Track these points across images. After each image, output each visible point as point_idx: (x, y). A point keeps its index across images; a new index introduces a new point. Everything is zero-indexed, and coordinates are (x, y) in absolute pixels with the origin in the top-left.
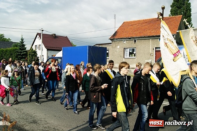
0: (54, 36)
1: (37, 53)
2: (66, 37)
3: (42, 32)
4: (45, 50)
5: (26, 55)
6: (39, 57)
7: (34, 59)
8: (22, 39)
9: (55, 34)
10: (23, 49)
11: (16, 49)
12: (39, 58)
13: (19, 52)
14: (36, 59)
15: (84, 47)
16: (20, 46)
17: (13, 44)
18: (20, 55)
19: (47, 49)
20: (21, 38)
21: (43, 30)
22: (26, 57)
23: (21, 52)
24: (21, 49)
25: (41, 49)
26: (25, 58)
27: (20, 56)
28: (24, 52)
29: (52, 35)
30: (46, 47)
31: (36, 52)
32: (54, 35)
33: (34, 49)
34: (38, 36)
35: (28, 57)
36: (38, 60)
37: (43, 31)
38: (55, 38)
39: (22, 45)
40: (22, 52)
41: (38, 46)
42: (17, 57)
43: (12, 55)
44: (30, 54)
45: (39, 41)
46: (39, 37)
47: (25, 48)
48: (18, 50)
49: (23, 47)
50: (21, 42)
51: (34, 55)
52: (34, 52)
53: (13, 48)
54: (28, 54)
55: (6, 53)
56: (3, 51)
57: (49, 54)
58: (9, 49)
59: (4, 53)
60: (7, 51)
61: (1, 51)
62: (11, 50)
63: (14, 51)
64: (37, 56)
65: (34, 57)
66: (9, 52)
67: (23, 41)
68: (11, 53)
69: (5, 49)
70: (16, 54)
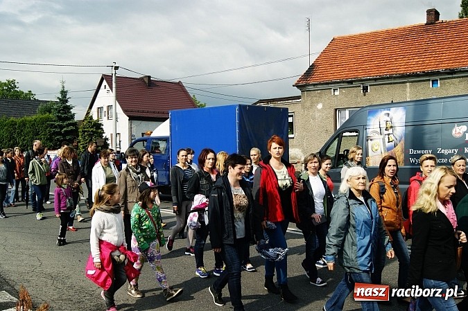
0: (148, 83)
1: (102, 129)
2: (179, 84)
3: (114, 73)
4: (124, 119)
5: (75, 133)
6: (107, 139)
8: (64, 93)
9: (149, 77)
10: (67, 119)
11: (48, 119)
12: (109, 142)
13: (56, 127)
14: (100, 143)
15: (233, 107)
16: (60, 111)
17: (40, 107)
18: (59, 133)
19: (128, 116)
20: (61, 89)
21: (116, 65)
22: (75, 138)
23: (61, 127)
24: (60, 119)
25: (114, 118)
27: (58, 137)
28: (68, 126)
29: (141, 79)
30: (125, 111)
31: (101, 124)
32: (146, 80)
33: (95, 118)
34: (105, 83)
35: (80, 138)
36: (106, 146)
37: (116, 68)
38: (149, 86)
39: (63, 107)
40: (64, 127)
41: (105, 109)
42: (50, 139)
43: (38, 134)
44: (86, 131)
45: (107, 97)
46: (107, 86)
47: (72, 117)
48: (55, 121)
49: (66, 113)
50: (60, 99)
51: (97, 133)
52: (94, 125)
53: (41, 116)
54: (80, 130)
55: (22, 131)
56: (13, 124)
57: (134, 128)
58: (29, 118)
59: (16, 129)
60: (24, 125)
61: (11, 125)
62: (35, 121)
63: (43, 124)
64: (103, 134)
65: (95, 138)
66: (31, 128)
67: (66, 97)
68: (36, 130)
69: (18, 120)
70: (49, 133)
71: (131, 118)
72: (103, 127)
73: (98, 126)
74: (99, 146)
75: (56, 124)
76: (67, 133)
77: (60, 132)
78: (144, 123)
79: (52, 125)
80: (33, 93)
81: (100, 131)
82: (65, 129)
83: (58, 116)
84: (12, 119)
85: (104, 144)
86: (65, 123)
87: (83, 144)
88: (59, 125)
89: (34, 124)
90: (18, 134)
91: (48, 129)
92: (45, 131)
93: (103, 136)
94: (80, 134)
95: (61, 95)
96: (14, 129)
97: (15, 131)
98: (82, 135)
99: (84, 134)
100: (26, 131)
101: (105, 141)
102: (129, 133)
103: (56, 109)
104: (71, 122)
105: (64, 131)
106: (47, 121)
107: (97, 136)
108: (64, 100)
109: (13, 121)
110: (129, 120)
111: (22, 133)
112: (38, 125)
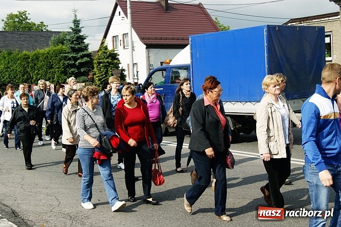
0: (165, 7)
1: (118, 59)
2: (199, 6)
4: (141, 47)
5: (89, 64)
6: (124, 70)
8: (76, 22)
10: (81, 50)
11: (61, 52)
12: (126, 73)
13: (70, 59)
15: (260, 29)
16: (73, 42)
17: (52, 38)
18: (73, 66)
19: (145, 44)
20: (73, 18)
22: (90, 70)
23: (75, 59)
24: (74, 50)
25: (130, 47)
26: (86, 74)
27: (72, 70)
28: (82, 57)
29: (158, 3)
30: (142, 39)
31: (116, 54)
32: (163, 4)
33: (110, 48)
34: (119, 9)
35: (95, 70)
36: (123, 77)
38: (167, 10)
39: (77, 39)
40: (79, 59)
41: (120, 38)
43: (51, 67)
44: (101, 63)
45: (122, 25)
46: (122, 13)
47: (86, 47)
48: (68, 53)
49: (79, 44)
50: (73, 29)
51: (112, 64)
52: (110, 56)
53: (55, 48)
54: (95, 61)
55: (35, 65)
56: (26, 58)
57: (152, 57)
58: (42, 51)
59: (29, 63)
60: (37, 58)
61: (24, 59)
62: (49, 54)
63: (57, 56)
64: (120, 65)
65: (111, 69)
66: (44, 61)
67: (79, 27)
68: (50, 63)
69: (31, 53)
70: (63, 65)
71: (149, 46)
72: (119, 57)
73: (114, 56)
75: (70, 55)
76: (82, 65)
77: (74, 64)
78: (162, 51)
79: (66, 57)
80: (44, 24)
81: (115, 61)
82: (79, 61)
83: (71, 47)
84: (24, 52)
85: (121, 75)
86: (79, 55)
87: (99, 76)
88: (72, 57)
89: (47, 57)
90: (32, 68)
91: (62, 62)
92: (59, 63)
93: (119, 67)
94: (95, 66)
95: (73, 24)
96: (27, 63)
97: (28, 65)
98: (97, 67)
99: (99, 65)
100: (39, 64)
101: (122, 72)
102: (147, 62)
103: (70, 40)
104: (85, 53)
105: (79, 63)
106: (61, 54)
107: (113, 67)
108: (77, 30)
109: (25, 55)
110: (146, 48)
111: (36, 67)
112: (52, 57)
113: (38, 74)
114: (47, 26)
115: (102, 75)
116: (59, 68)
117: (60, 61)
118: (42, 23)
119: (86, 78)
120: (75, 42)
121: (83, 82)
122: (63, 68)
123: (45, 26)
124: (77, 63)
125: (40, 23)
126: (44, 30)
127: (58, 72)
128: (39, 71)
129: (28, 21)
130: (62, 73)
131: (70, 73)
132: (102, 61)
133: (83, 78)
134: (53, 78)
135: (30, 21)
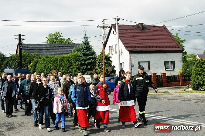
0: (142, 28)
2: (164, 27)
3: (117, 23)
4: (126, 52)
5: (93, 63)
7: (107, 70)
8: (86, 38)
9: (142, 23)
10: (88, 55)
11: (77, 56)
12: (115, 69)
13: (82, 61)
14: (110, 70)
16: (84, 50)
17: (74, 48)
18: (84, 65)
19: (129, 51)
20: (84, 36)
21: (118, 18)
22: (94, 67)
23: (85, 60)
24: (84, 55)
25: (118, 53)
26: (91, 69)
27: (83, 67)
28: (89, 59)
29: (137, 25)
30: (127, 48)
31: (110, 58)
32: (140, 26)
33: (106, 53)
34: (113, 30)
35: (97, 67)
36: (114, 71)
37: (118, 20)
38: (142, 30)
39: (87, 48)
40: (87, 60)
41: (114, 47)
42: (79, 69)
43: (71, 66)
44: (100, 62)
45: (114, 39)
46: (115, 32)
48: (81, 57)
49: (87, 51)
50: (84, 42)
51: (107, 63)
52: (106, 58)
53: (74, 54)
54: (97, 62)
55: (61, 64)
56: (56, 60)
57: (133, 59)
58: (66, 56)
59: (58, 63)
60: (63, 60)
61: (55, 61)
62: (69, 57)
63: (74, 59)
64: (112, 64)
65: (106, 66)
66: (66, 62)
67: (87, 41)
68: (70, 63)
69: (59, 57)
70: (77, 64)
71: (131, 52)
72: (112, 59)
73: (108, 59)
74: (109, 72)
75: (82, 58)
76: (89, 64)
77: (84, 63)
78: (139, 55)
79: (79, 59)
81: (109, 62)
82: (87, 62)
83: (83, 53)
84: (55, 56)
85: (113, 70)
86: (87, 58)
87: (99, 71)
88: (83, 59)
89: (69, 59)
90: (59, 66)
91: (77, 62)
92: (75, 63)
93: (112, 65)
94: (97, 64)
95: (84, 39)
96: (57, 63)
97: (58, 64)
98: (98, 65)
99: (99, 64)
100: (64, 64)
101: (113, 68)
102: (130, 62)
103: (82, 49)
104: (91, 56)
105: (87, 63)
106: (76, 57)
107: (108, 65)
108: (86, 43)
109: (56, 58)
110: (129, 53)
111: (62, 66)
112: (71, 59)
113: (63, 69)
114: (72, 40)
115: (101, 70)
116: (75, 66)
117: (76, 62)
118: (69, 38)
119: (91, 72)
120: (85, 50)
121: (90, 74)
122: (78, 66)
123: (71, 40)
124: (86, 63)
125: (68, 39)
126: (70, 43)
127: (75, 68)
128: (64, 67)
129: (61, 37)
130: (77, 69)
131: (82, 69)
132: (101, 61)
133: (89, 72)
134: (72, 72)
135: (62, 38)
